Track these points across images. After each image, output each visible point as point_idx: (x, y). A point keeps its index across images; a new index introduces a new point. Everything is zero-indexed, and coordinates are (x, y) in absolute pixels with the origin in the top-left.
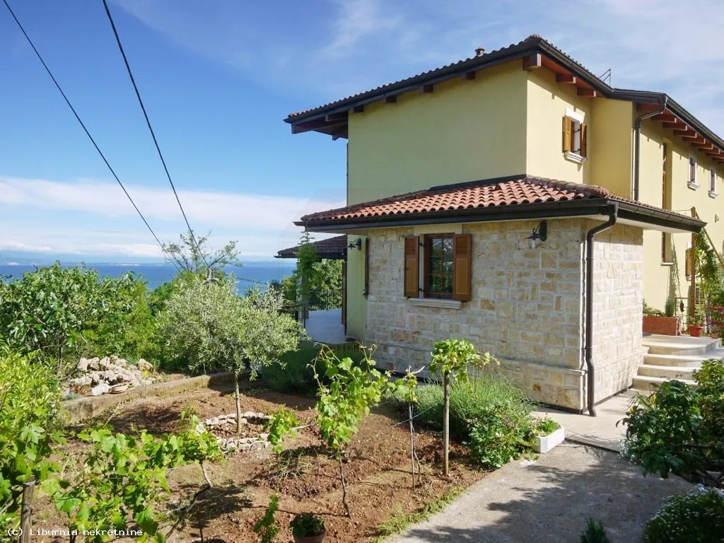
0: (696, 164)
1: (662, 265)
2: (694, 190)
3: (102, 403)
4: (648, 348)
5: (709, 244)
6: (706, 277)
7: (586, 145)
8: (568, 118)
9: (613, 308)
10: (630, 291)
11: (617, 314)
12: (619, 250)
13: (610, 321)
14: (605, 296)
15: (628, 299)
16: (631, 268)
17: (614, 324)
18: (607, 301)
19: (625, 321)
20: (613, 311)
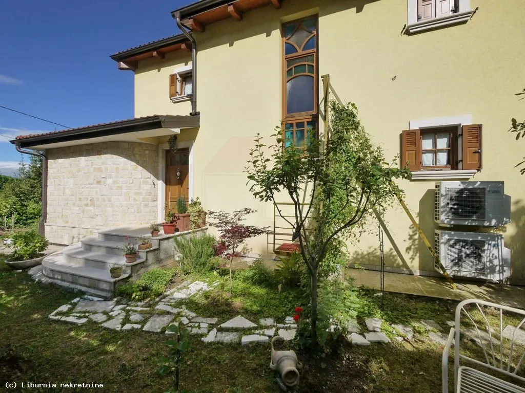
9: (72, 195)
10: (92, 186)
11: (78, 199)
12: (79, 161)
13: (70, 202)
14: (64, 188)
15: (90, 191)
16: (94, 171)
17: (74, 204)
18: (67, 191)
19: (87, 205)
20: (73, 197)
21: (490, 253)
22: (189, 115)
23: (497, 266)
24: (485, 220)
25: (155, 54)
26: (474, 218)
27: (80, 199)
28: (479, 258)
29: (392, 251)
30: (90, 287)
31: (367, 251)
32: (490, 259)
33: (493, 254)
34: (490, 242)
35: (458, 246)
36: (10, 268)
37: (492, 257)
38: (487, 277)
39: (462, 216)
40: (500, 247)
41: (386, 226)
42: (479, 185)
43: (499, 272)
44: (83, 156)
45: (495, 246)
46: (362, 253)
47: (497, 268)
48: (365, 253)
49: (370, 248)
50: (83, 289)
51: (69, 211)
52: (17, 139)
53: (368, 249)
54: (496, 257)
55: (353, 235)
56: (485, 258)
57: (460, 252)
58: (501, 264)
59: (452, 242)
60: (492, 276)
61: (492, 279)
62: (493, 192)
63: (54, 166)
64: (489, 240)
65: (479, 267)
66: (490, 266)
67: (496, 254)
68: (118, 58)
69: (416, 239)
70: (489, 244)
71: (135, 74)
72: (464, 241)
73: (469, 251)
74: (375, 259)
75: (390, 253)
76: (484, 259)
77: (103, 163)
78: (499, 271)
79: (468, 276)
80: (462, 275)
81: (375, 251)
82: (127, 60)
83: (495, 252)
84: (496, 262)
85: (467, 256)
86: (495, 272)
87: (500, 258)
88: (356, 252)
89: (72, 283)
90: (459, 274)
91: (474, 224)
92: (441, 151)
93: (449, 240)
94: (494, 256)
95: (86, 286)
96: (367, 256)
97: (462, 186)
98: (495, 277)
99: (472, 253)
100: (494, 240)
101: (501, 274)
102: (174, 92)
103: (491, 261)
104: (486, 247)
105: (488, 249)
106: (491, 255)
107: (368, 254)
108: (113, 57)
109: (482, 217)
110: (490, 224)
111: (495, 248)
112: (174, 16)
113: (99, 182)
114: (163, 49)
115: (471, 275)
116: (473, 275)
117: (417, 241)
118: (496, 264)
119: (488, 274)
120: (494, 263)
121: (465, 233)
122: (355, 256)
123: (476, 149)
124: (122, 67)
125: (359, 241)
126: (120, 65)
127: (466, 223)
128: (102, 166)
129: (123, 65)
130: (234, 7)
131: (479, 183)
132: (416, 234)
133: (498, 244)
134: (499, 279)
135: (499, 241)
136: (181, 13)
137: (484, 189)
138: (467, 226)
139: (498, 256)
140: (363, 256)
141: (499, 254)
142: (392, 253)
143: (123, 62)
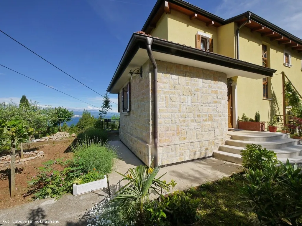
0: (290, 56)
1: (263, 100)
2: (290, 67)
3: (34, 144)
4: (230, 136)
5: (293, 88)
6: (292, 105)
7: (212, 47)
8: (199, 36)
9: (191, 112)
10: (210, 105)
11: (196, 116)
12: (197, 81)
13: (187, 119)
14: (180, 105)
15: (208, 109)
16: (212, 93)
17: (192, 121)
18: (184, 108)
19: (206, 121)
20: (192, 114)
27: (198, 116)
44: (200, 78)
51: (186, 128)
63: (165, 80)
77: (218, 88)
128: (218, 90)
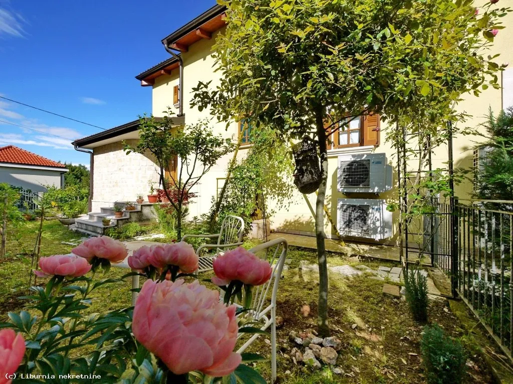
10: (117, 172)
12: (109, 155)
13: (105, 185)
14: (102, 175)
15: (115, 176)
16: (118, 161)
17: (107, 186)
18: (104, 177)
19: (114, 186)
20: (107, 181)
21: (374, 216)
22: (177, 117)
23: (379, 227)
24: (369, 188)
25: (162, 72)
26: (361, 186)
27: (110, 182)
28: (364, 220)
29: (312, 219)
30: (93, 232)
31: (294, 219)
32: (373, 221)
33: (376, 217)
34: (374, 207)
35: (349, 211)
36: (61, 223)
37: (375, 219)
38: (371, 237)
39: (352, 185)
40: (381, 211)
41: (308, 197)
42: (366, 158)
43: (380, 233)
44: (112, 151)
45: (378, 210)
46: (290, 221)
47: (379, 229)
48: (292, 221)
49: (296, 216)
50: (89, 233)
51: (105, 191)
52: (75, 142)
53: (294, 217)
54: (378, 220)
55: (284, 206)
56: (370, 220)
57: (350, 216)
58: (382, 225)
59: (345, 207)
60: (374, 236)
61: (374, 238)
62: (376, 163)
63: (97, 159)
64: (373, 205)
65: (365, 228)
66: (374, 228)
67: (378, 217)
68: (141, 78)
69: (329, 209)
70: (373, 208)
71: (153, 88)
72: (353, 206)
73: (357, 215)
74: (299, 225)
75: (310, 220)
76: (369, 222)
78: (380, 231)
79: (357, 236)
80: (352, 235)
81: (300, 219)
82: (146, 78)
83: (377, 215)
84: (378, 224)
85: (356, 219)
86: (377, 233)
87: (382, 220)
88: (286, 220)
89: (86, 230)
90: (349, 235)
91: (361, 191)
92: (353, 131)
93: (343, 205)
94: (376, 219)
95: (91, 231)
96: (293, 224)
97: (353, 159)
98: (377, 236)
99: (359, 216)
100: (377, 205)
101: (382, 234)
102: (176, 100)
103: (374, 223)
104: (370, 211)
105: (371, 213)
106: (374, 218)
107: (295, 221)
108: (138, 78)
109: (367, 186)
110: (374, 191)
111: (377, 212)
112: (163, 43)
113: (120, 169)
114: (168, 68)
115: (358, 235)
116: (360, 235)
117: (330, 209)
118: (377, 226)
119: (371, 234)
120: (376, 225)
121: (355, 200)
122: (285, 223)
123: (375, 127)
124: (143, 84)
125: (288, 210)
126: (142, 83)
127: (355, 191)
128: (122, 158)
129: (144, 83)
130: (200, 30)
131: (365, 156)
132: (329, 204)
133: (380, 208)
134: (380, 238)
135: (381, 205)
136: (167, 40)
137: (369, 160)
138: (356, 193)
139: (379, 219)
140: (291, 223)
141: (380, 217)
142: (312, 220)
143: (144, 81)
